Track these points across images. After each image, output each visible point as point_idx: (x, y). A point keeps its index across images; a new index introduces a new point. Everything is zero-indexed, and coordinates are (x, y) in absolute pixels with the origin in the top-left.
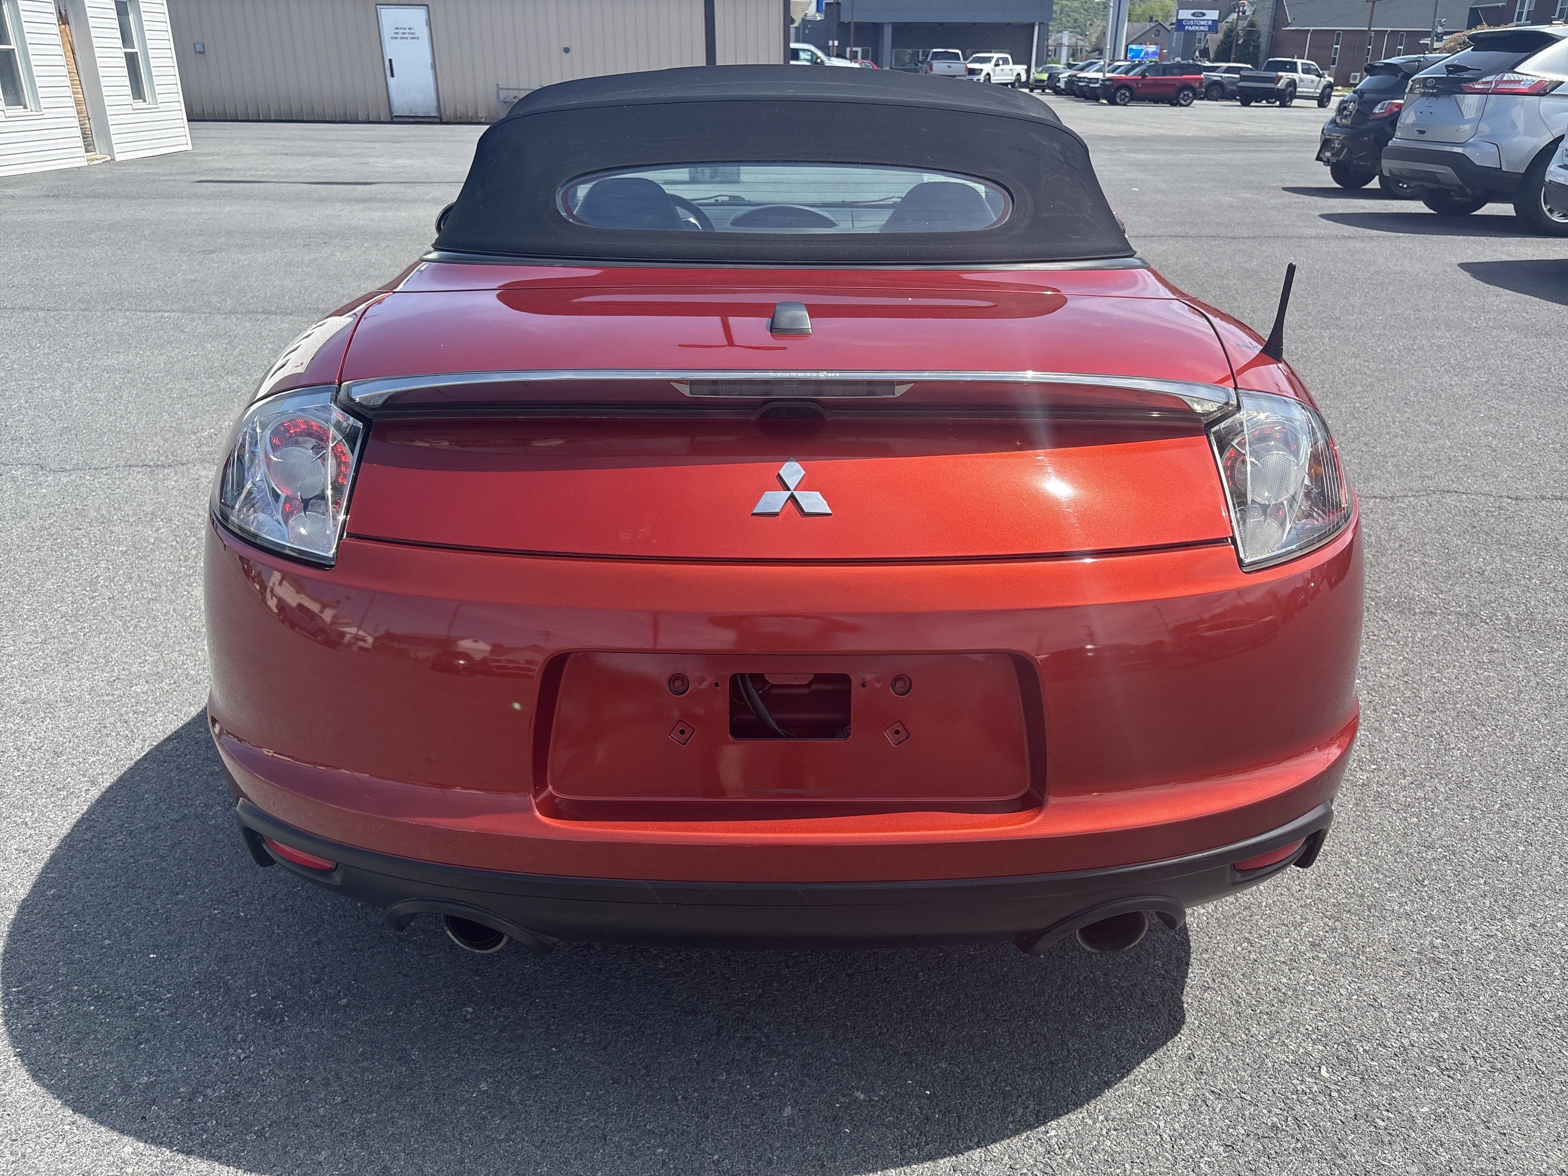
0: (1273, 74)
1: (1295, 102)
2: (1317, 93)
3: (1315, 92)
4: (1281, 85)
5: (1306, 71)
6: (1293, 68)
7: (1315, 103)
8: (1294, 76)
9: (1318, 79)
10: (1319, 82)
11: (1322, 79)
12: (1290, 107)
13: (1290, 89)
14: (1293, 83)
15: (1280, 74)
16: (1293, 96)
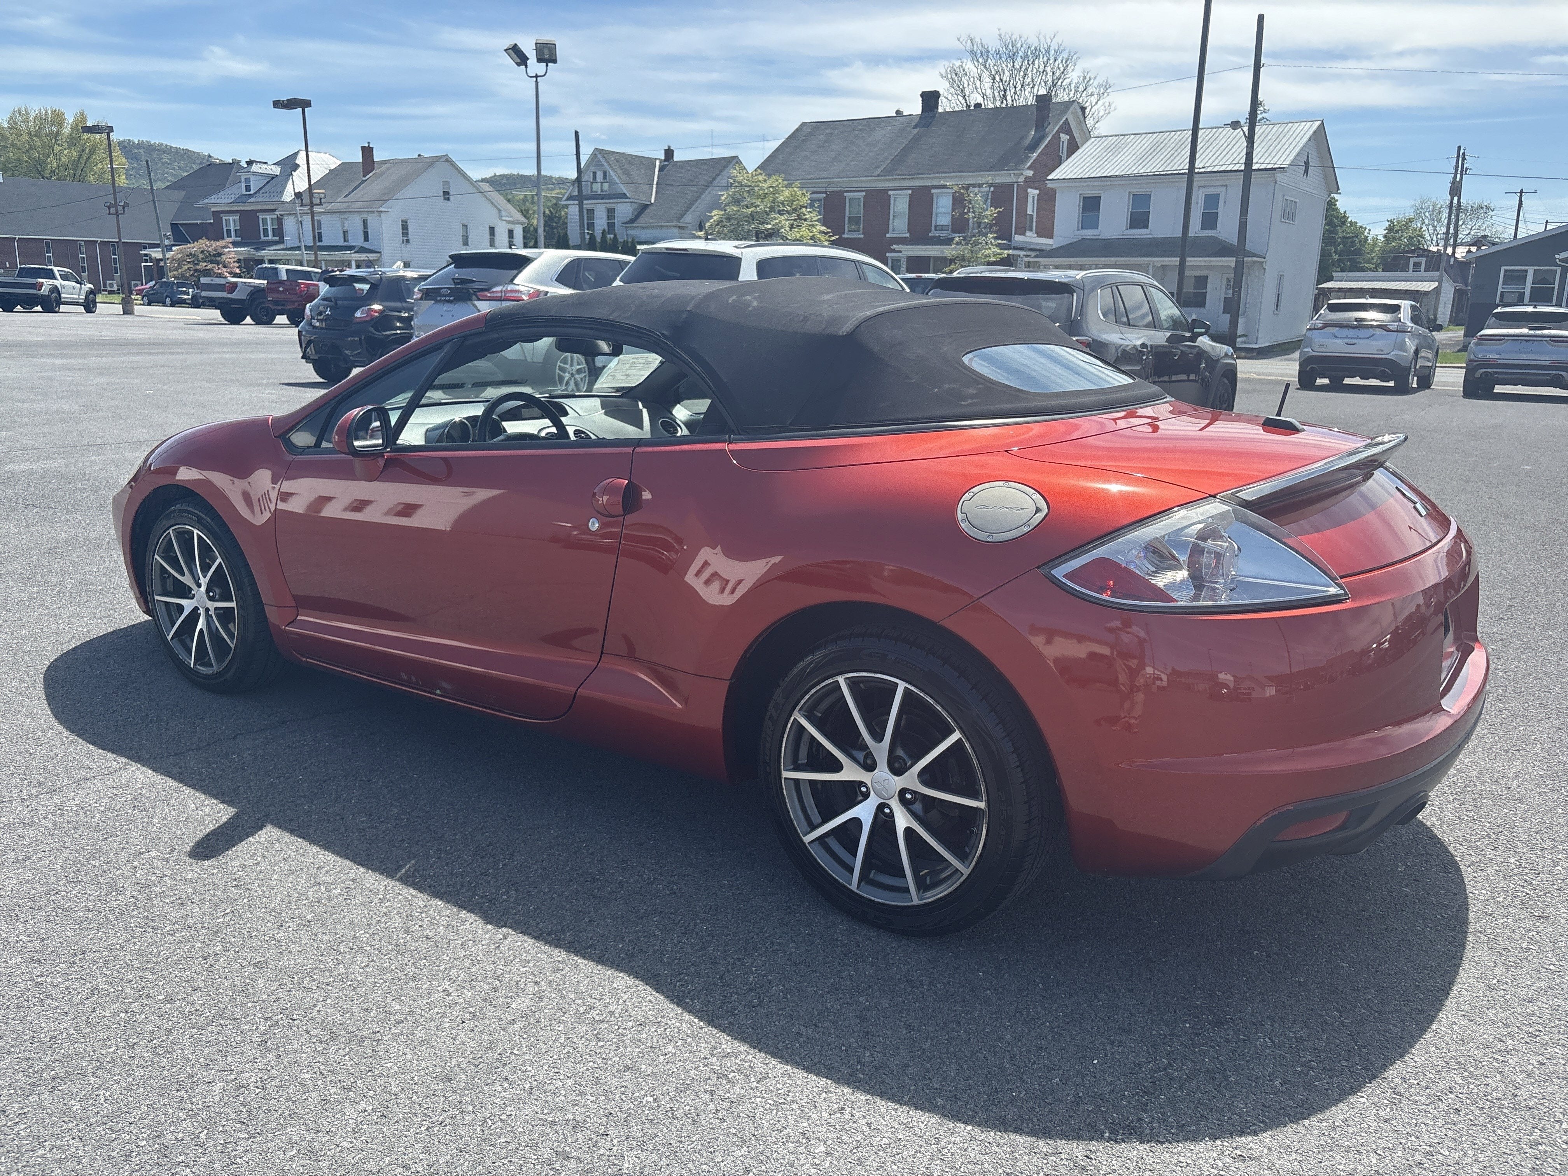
0: (32, 281)
1: (63, 308)
2: (81, 299)
3: (79, 298)
4: (45, 290)
5: (65, 277)
6: (50, 275)
7: (81, 309)
8: (56, 282)
9: (79, 285)
10: (81, 289)
11: (83, 286)
12: (58, 312)
13: (54, 295)
14: (55, 290)
15: (40, 280)
16: (59, 302)
